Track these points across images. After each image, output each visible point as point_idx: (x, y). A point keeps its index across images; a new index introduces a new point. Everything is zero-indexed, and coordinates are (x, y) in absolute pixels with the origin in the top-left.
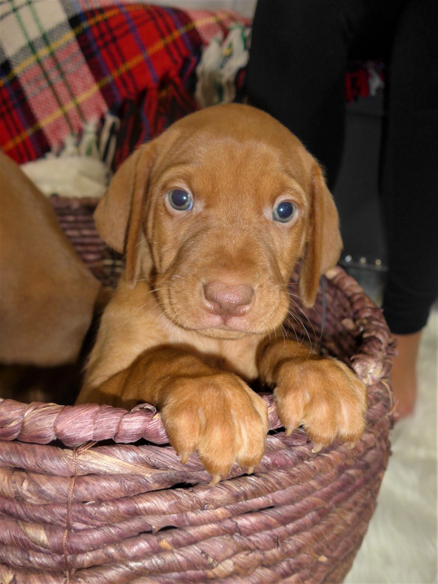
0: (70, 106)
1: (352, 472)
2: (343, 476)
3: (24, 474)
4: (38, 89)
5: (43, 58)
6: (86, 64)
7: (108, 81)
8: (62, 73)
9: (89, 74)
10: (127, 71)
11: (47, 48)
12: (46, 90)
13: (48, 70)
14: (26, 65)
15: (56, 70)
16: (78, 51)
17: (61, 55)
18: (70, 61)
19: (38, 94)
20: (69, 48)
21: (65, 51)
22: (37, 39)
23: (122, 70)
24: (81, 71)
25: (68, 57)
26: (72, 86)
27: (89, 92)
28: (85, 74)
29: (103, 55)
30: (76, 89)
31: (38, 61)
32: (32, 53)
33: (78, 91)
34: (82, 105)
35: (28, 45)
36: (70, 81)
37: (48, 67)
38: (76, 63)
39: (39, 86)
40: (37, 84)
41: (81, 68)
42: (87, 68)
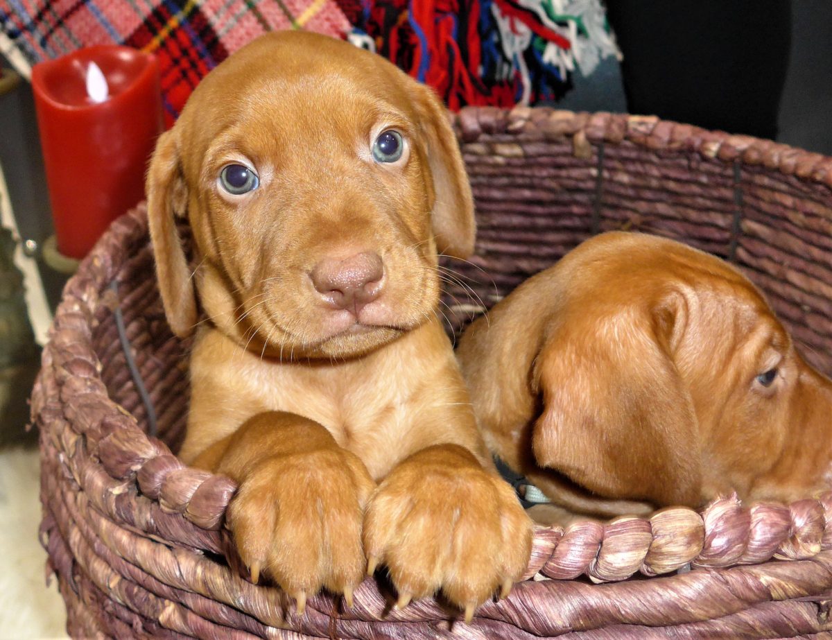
4: (232, 21)
12: (245, 17)
19: (234, 29)
26: (286, 1)
27: (315, 4)
30: (293, 5)
33: (297, 6)
34: (306, 28)
39: (233, 14)
40: (230, 10)
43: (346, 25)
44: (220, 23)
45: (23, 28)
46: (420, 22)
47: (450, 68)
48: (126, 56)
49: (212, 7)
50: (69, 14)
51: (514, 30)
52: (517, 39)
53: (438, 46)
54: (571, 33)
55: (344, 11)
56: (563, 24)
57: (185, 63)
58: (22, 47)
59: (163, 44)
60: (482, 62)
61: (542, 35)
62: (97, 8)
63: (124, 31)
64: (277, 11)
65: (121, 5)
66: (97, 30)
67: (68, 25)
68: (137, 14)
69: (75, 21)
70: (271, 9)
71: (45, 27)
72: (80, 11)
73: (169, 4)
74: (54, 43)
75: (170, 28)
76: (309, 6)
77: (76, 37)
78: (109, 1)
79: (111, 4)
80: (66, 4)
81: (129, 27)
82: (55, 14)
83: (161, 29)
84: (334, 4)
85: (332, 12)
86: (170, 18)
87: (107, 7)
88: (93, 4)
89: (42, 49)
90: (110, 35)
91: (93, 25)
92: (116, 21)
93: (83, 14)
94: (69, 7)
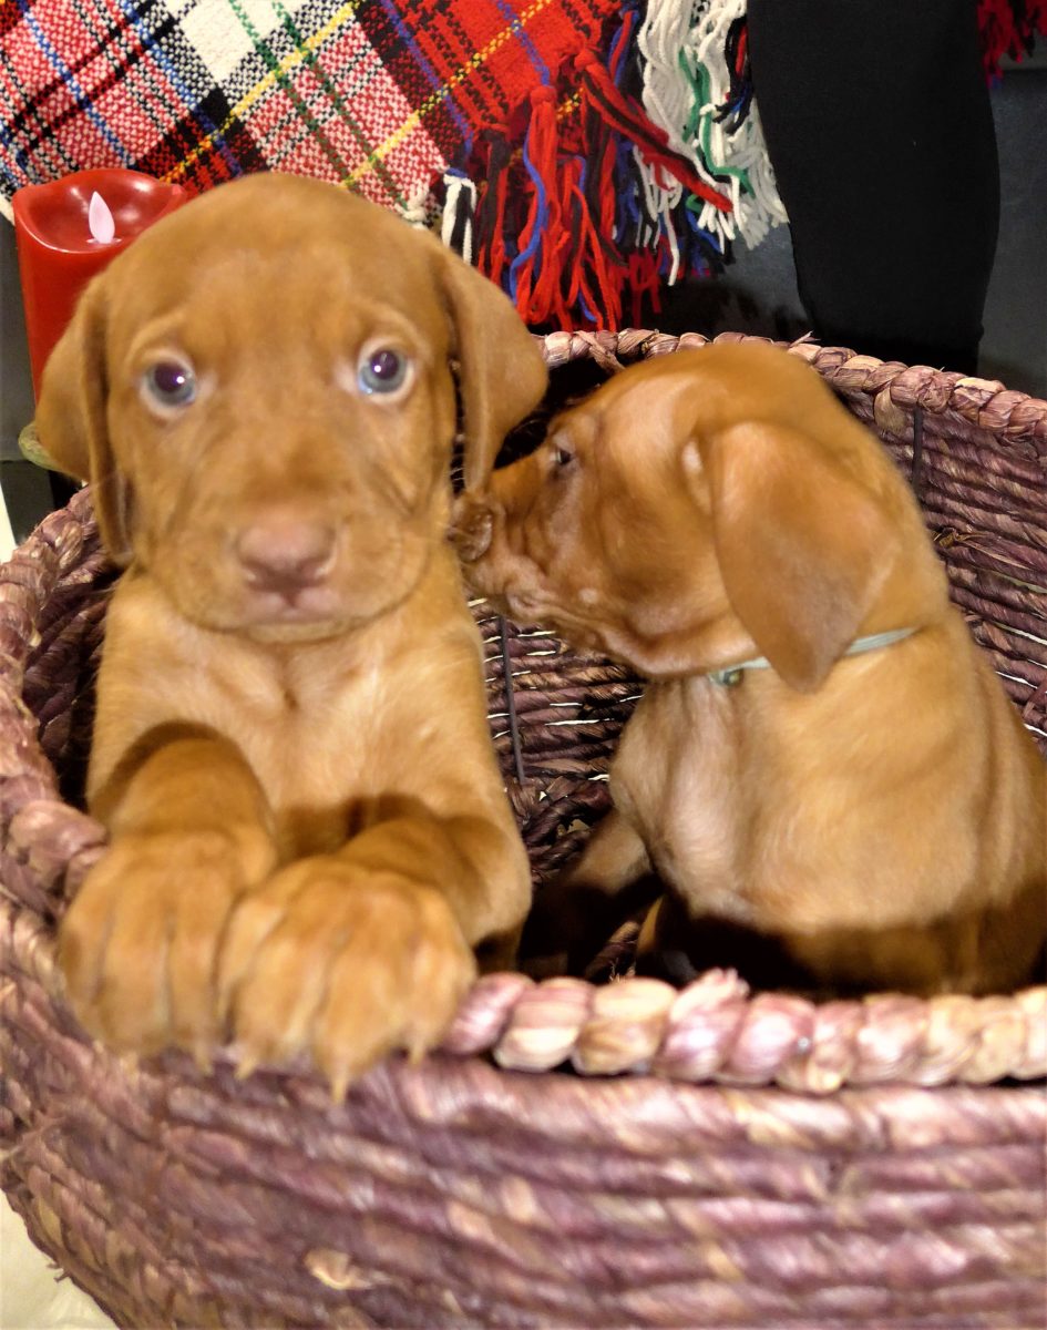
0: (363, 170)
4: (287, 146)
5: (291, 72)
6: (384, 71)
7: (439, 100)
8: (333, 100)
9: (392, 93)
10: (479, 69)
11: (294, 47)
12: (303, 143)
13: (303, 97)
14: (255, 94)
15: (320, 95)
16: (363, 43)
17: (327, 61)
18: (349, 70)
19: (289, 157)
20: (342, 39)
21: (335, 48)
22: (274, 32)
23: (468, 71)
24: (375, 90)
25: (345, 62)
26: (360, 124)
27: (399, 132)
28: (384, 95)
29: (419, 44)
30: (370, 130)
31: (280, 80)
32: (265, 67)
33: (374, 133)
34: (386, 163)
35: (254, 51)
36: (354, 116)
37: (303, 90)
38: (363, 71)
39: (287, 137)
40: (284, 132)
41: (374, 82)
42: (389, 80)
43: (440, 164)
44: (271, 148)
46: (537, 165)
47: (576, 231)
48: (142, 186)
49: (260, 127)
50: (59, 122)
51: (660, 182)
52: (665, 195)
53: (561, 201)
54: (733, 193)
55: (437, 144)
56: (723, 179)
59: (189, 170)
60: (617, 222)
61: (696, 193)
62: (98, 117)
63: (136, 151)
64: (346, 137)
65: (132, 115)
66: (98, 148)
67: (58, 137)
68: (154, 129)
69: (68, 133)
70: (339, 135)
71: (25, 138)
72: (76, 120)
73: (201, 118)
74: (35, 162)
75: (201, 150)
76: (390, 134)
77: (67, 155)
78: (115, 108)
79: (118, 112)
80: (55, 108)
81: (143, 145)
82: (40, 121)
83: (189, 151)
84: (425, 133)
85: (421, 144)
86: (203, 137)
87: (111, 118)
88: (95, 110)
89: (18, 169)
90: (115, 155)
91: (92, 140)
92: (124, 135)
93: (79, 123)
94: (59, 112)
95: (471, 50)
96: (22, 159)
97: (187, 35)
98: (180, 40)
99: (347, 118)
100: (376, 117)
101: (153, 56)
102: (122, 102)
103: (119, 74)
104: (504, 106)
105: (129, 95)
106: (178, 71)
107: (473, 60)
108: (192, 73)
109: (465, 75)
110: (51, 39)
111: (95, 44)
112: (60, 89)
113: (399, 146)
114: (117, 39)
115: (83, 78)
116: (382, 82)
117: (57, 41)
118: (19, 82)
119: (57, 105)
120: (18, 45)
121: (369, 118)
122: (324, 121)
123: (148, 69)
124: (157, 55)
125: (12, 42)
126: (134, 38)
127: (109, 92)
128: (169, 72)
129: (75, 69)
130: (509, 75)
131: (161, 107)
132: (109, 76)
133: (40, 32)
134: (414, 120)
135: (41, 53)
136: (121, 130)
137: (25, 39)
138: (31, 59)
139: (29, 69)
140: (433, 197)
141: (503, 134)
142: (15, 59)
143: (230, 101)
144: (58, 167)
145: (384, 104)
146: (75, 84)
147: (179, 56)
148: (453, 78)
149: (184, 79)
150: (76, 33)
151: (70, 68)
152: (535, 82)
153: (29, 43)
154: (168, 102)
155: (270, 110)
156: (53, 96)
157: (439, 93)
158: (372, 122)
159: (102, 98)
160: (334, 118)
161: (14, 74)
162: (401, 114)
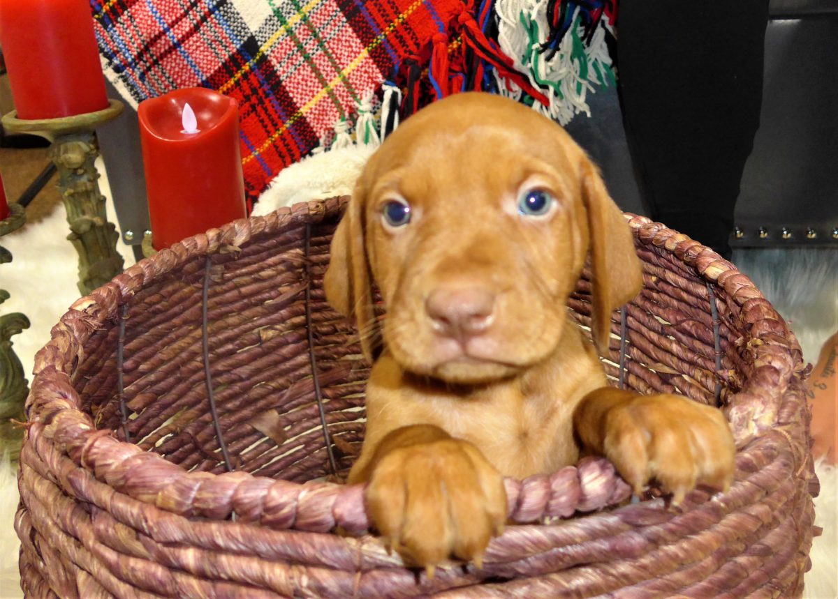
0: (335, 82)
1: (742, 560)
2: (727, 566)
3: (303, 568)
4: (291, 69)
5: (294, 26)
6: (347, 25)
7: (379, 41)
8: (318, 42)
9: (352, 37)
10: (403, 23)
11: (296, 12)
12: (301, 67)
13: (301, 41)
14: (273, 39)
15: (311, 39)
16: (335, 9)
17: (315, 19)
18: (328, 24)
19: (293, 76)
20: (323, 7)
21: (319, 12)
22: (284, 3)
23: (396, 25)
24: (343, 36)
25: (325, 20)
26: (334, 56)
27: (356, 60)
28: (348, 38)
29: (367, 9)
30: (340, 59)
31: (287, 31)
32: (279, 23)
33: (342, 61)
34: (349, 78)
35: (272, 14)
36: (330, 51)
37: (301, 37)
38: (335, 25)
39: (292, 64)
40: (290, 61)
41: (342, 31)
42: (350, 30)
43: (380, 79)
44: (283, 70)
45: (128, 65)
46: (436, 79)
48: (214, 98)
49: (277, 58)
50: (163, 56)
51: (509, 89)
52: (512, 95)
54: (550, 94)
55: (378, 67)
56: (545, 87)
57: (254, 100)
58: (125, 80)
59: (237, 83)
61: (530, 95)
62: (184, 53)
63: (206, 72)
64: (326, 63)
65: (204, 51)
66: (184, 70)
67: (162, 65)
68: (217, 59)
69: (168, 62)
70: (322, 62)
71: (143, 66)
72: (172, 55)
73: (243, 53)
74: (150, 79)
75: (243, 71)
76: (351, 61)
77: (167, 75)
78: (194, 47)
79: (196, 50)
80: (160, 48)
81: (210, 69)
82: (152, 56)
83: (237, 72)
84: (371, 61)
85: (369, 67)
86: (244, 64)
87: (192, 53)
88: (183, 49)
89: (140, 82)
90: (195, 75)
91: (181, 66)
92: (199, 63)
93: (174, 57)
94: (163, 50)
95: (397, 12)
96: (142, 77)
97: (235, 5)
98: (230, 8)
99: (326, 52)
100: (343, 52)
101: (215, 18)
102: (198, 44)
103: (196, 29)
104: (417, 45)
105: (202, 40)
106: (230, 26)
107: (399, 18)
108: (238, 27)
109: (394, 27)
110: (158, 9)
111: (182, 11)
112: (163, 37)
113: (356, 68)
114: (195, 8)
115: (176, 31)
116: (346, 31)
117: (161, 10)
118: (140, 33)
119: (161, 46)
120: (139, 12)
121: (339, 52)
122: (313, 54)
123: (213, 25)
124: (218, 17)
125: (136, 10)
126: (204, 8)
127: (191, 38)
128: (224, 27)
129: (172, 25)
130: (420, 27)
131: (220, 47)
132: (191, 30)
133: (151, 5)
134: (365, 53)
135: (152, 17)
136: (198, 60)
137: (143, 8)
138: (147, 20)
139: (146, 26)
140: (376, 97)
141: (416, 61)
142: (138, 20)
143: (259, 43)
144: (163, 82)
145: (347, 44)
146: (171, 34)
147: (230, 18)
148: (387, 28)
149: (233, 30)
150: (172, 5)
151: (169, 25)
152: (434, 30)
153: (145, 11)
154: (224, 44)
155: (282, 48)
156: (159, 41)
157: (379, 37)
158: (341, 54)
159: (186, 42)
160: (319, 52)
161: (137, 29)
162: (357, 50)
